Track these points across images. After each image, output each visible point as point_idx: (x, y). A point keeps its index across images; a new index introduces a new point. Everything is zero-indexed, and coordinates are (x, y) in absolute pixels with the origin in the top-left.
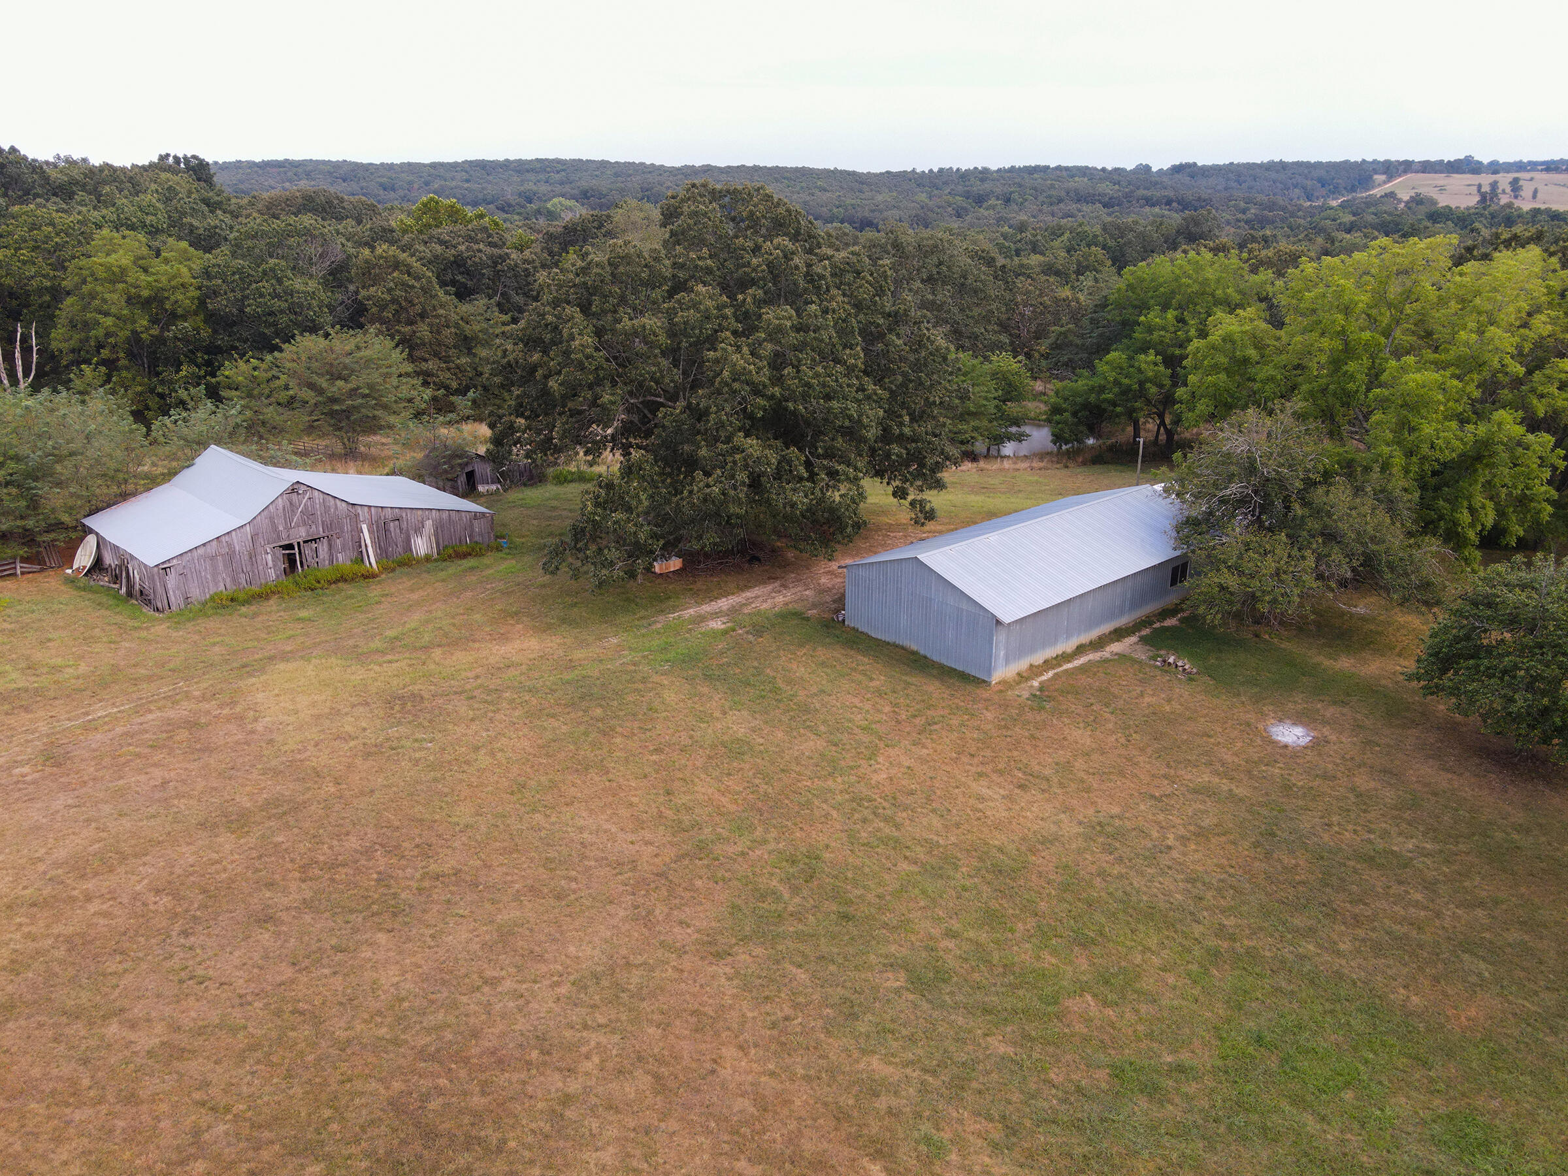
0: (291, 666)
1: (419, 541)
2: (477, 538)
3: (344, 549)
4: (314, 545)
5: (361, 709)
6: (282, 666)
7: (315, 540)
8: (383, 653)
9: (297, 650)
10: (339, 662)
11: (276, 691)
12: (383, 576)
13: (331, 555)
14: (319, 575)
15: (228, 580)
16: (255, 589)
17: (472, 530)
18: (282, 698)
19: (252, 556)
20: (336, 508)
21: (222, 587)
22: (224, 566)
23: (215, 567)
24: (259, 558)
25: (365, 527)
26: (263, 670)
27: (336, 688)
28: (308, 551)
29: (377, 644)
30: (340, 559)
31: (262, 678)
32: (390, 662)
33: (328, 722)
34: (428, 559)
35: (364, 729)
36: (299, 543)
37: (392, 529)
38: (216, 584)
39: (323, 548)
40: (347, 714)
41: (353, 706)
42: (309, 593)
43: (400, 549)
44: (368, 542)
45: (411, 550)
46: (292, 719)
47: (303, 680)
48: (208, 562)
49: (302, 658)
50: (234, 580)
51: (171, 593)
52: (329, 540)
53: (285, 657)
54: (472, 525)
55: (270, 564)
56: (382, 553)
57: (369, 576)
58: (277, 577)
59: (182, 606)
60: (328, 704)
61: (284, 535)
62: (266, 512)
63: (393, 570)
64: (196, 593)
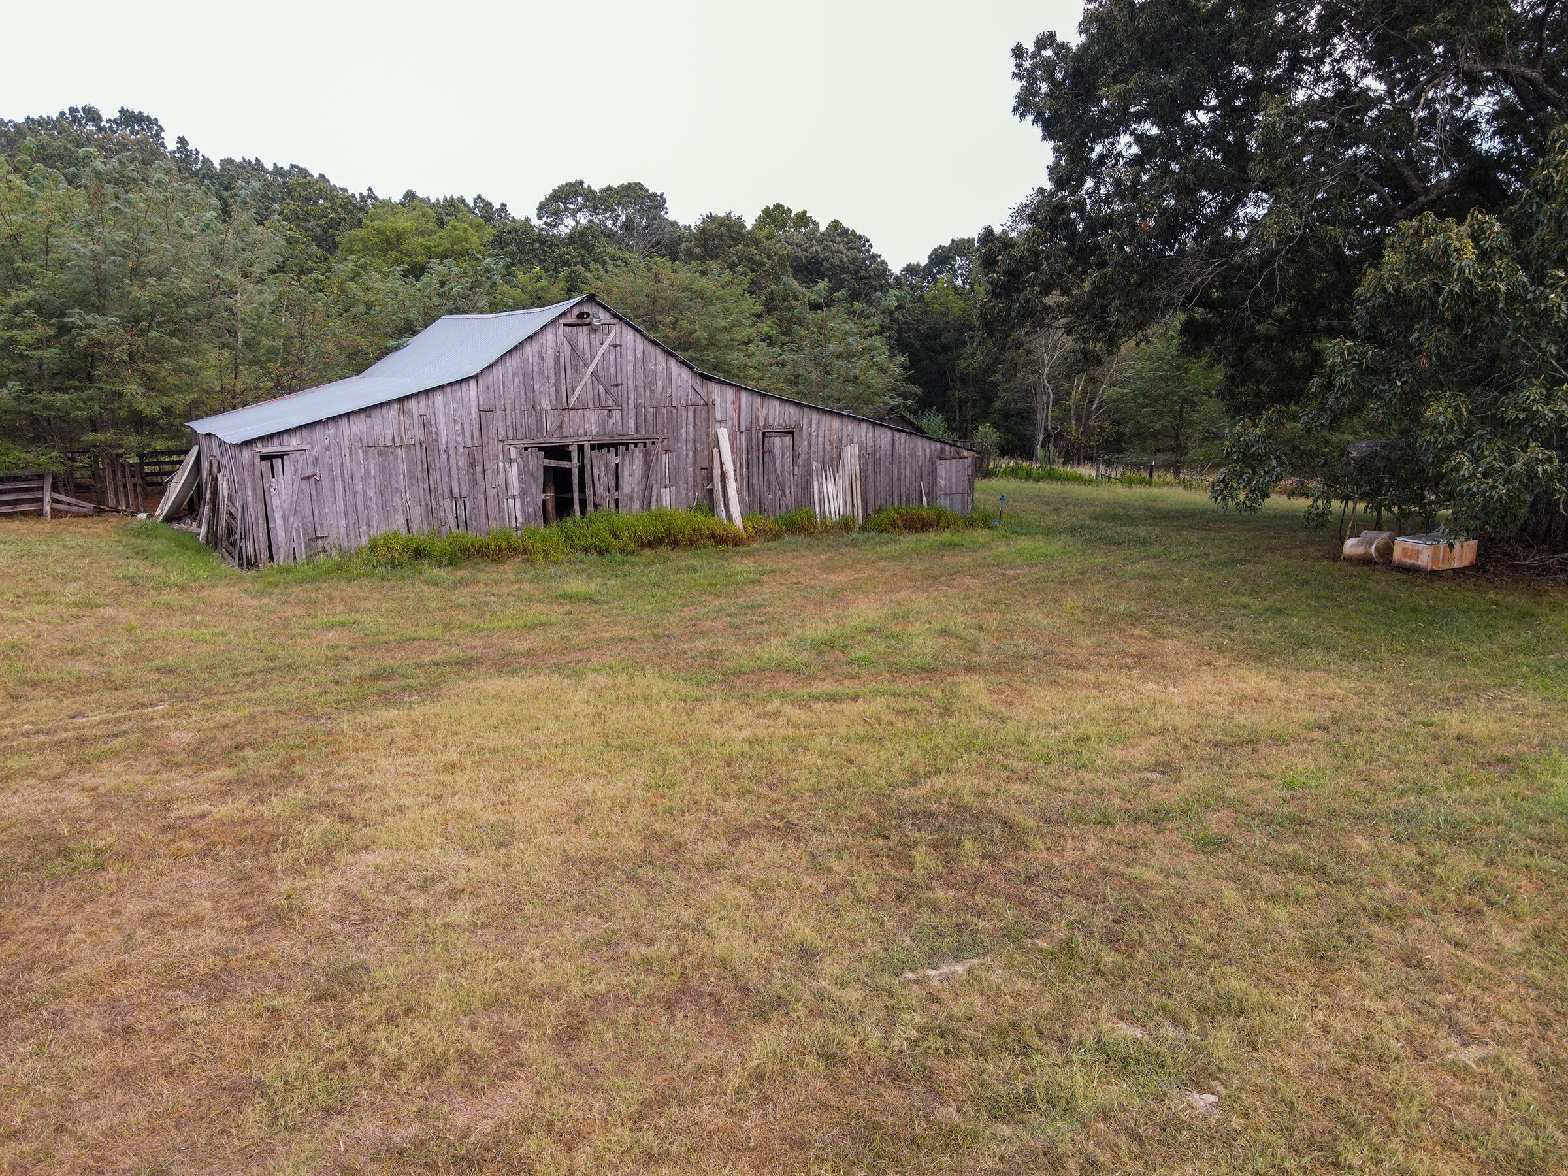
0: (516, 685)
1: (830, 487)
2: (942, 502)
3: (674, 481)
4: (613, 459)
5: (772, 851)
6: (493, 684)
7: (616, 446)
8: (799, 673)
9: (548, 652)
10: (670, 687)
11: (452, 756)
12: (755, 546)
13: (647, 490)
14: (618, 522)
15: (417, 510)
16: (472, 536)
17: (933, 483)
18: (461, 779)
19: (475, 459)
20: (669, 379)
21: (399, 523)
22: (412, 475)
23: (387, 471)
24: (490, 465)
25: (723, 434)
26: (432, 690)
27: (664, 762)
28: (599, 467)
29: (775, 650)
30: (666, 502)
31: (418, 712)
32: (831, 698)
33: (636, 898)
34: (846, 525)
35: (808, 956)
36: (581, 448)
37: (777, 451)
38: (386, 514)
39: (632, 468)
40: (712, 867)
41: (738, 835)
42: (594, 557)
43: (788, 500)
44: (729, 467)
45: (811, 503)
46: (479, 866)
47: (553, 726)
48: (374, 458)
49: (557, 668)
50: (431, 512)
51: (278, 520)
52: (647, 454)
53: (505, 664)
54: (933, 471)
55: (514, 486)
56: (753, 500)
57: (725, 540)
58: (527, 519)
59: (302, 557)
60: (637, 814)
61: (552, 422)
62: (514, 362)
63: (777, 536)
64: (336, 527)
